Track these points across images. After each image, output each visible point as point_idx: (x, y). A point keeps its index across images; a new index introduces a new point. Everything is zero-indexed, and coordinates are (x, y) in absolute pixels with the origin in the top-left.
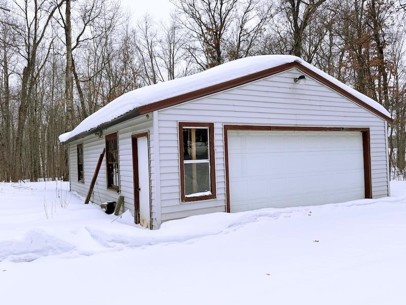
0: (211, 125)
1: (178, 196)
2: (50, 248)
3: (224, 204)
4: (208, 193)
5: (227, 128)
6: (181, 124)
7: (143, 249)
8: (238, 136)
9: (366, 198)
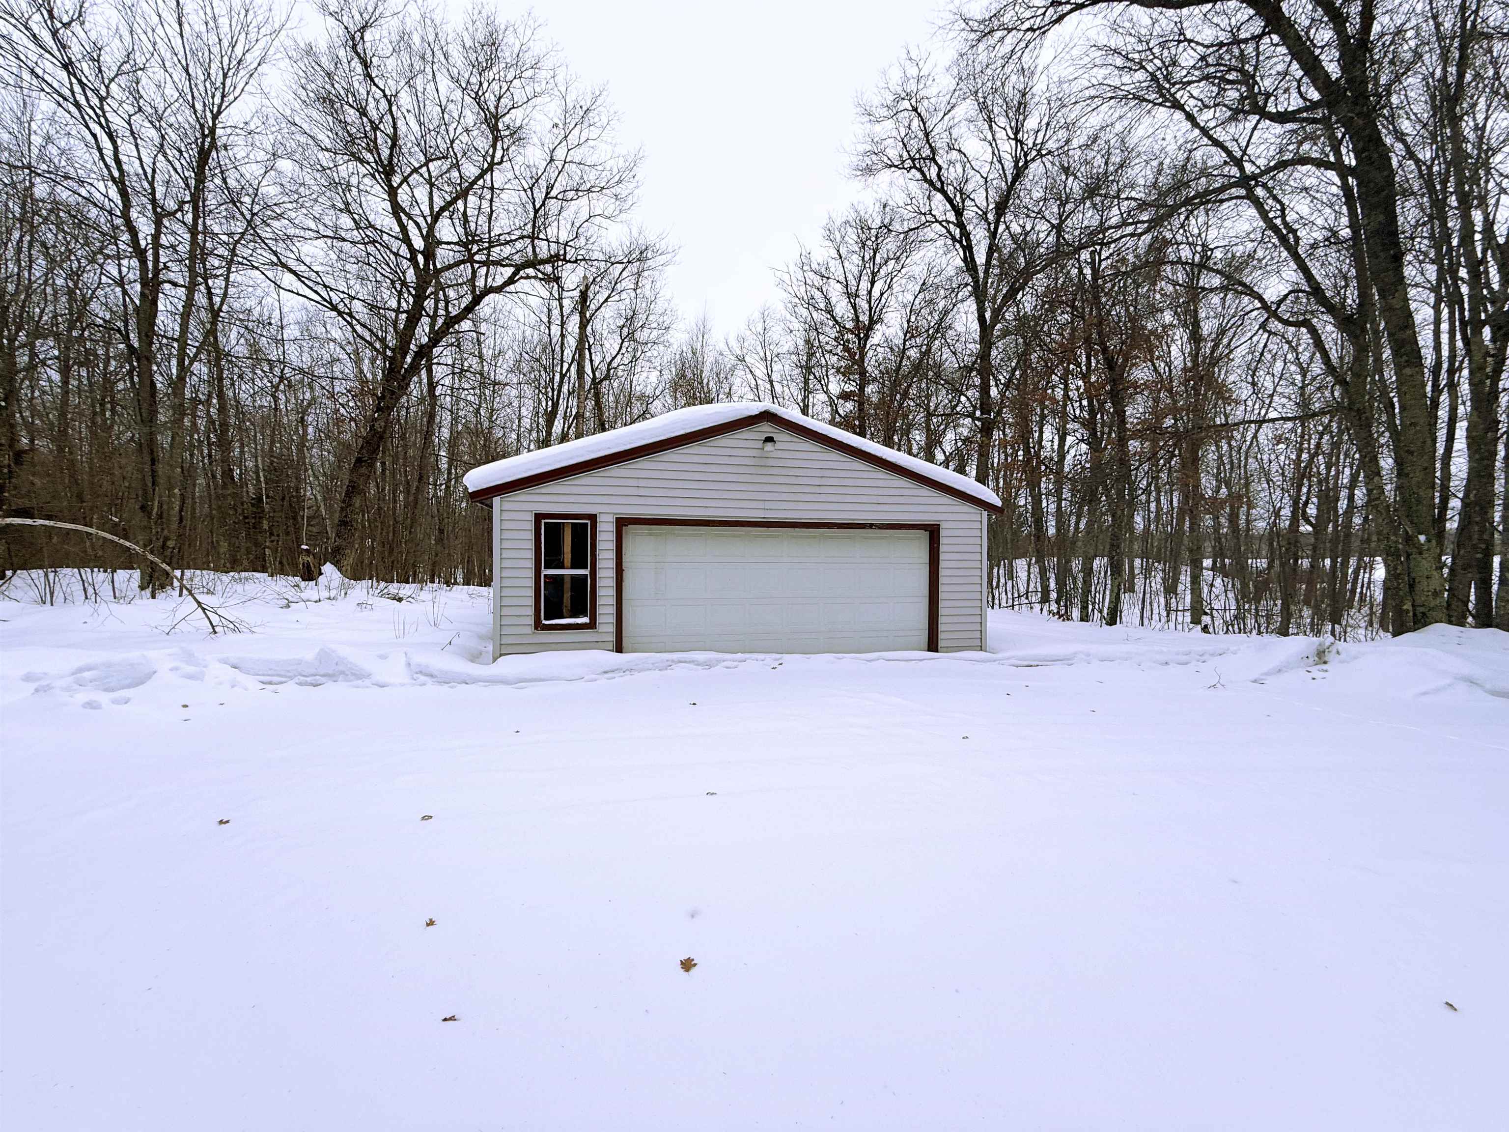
0: (593, 518)
1: (531, 621)
2: (342, 673)
3: (612, 638)
4: (585, 620)
5: (622, 523)
6: (539, 517)
7: (452, 687)
8: (651, 535)
9: (929, 650)
